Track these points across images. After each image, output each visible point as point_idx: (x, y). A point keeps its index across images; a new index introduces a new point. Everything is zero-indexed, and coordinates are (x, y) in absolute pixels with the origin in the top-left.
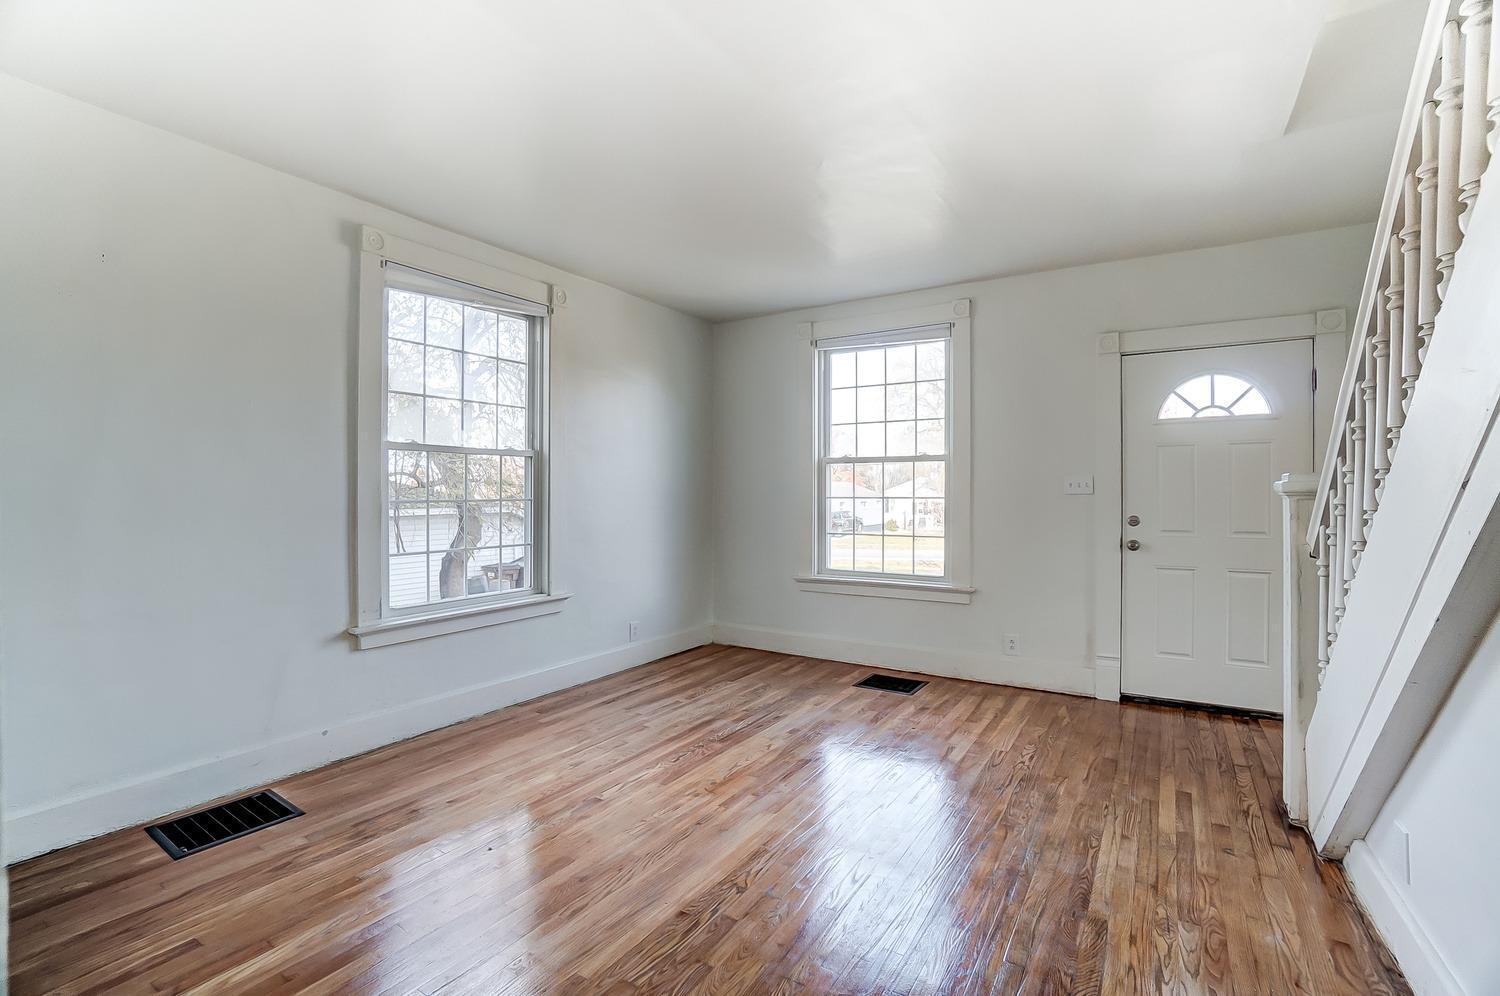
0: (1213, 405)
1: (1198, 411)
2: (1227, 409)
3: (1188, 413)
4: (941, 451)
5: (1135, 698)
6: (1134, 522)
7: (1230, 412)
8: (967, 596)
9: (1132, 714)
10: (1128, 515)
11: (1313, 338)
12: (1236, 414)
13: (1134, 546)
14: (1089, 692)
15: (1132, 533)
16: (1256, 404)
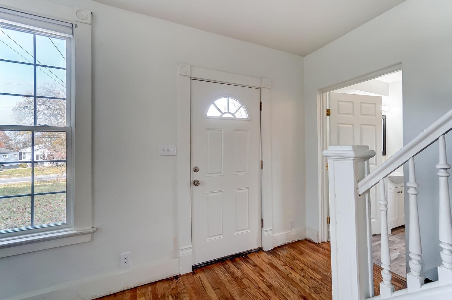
0: (228, 112)
1: (223, 114)
2: (233, 114)
3: (218, 114)
4: (62, 122)
5: (199, 265)
6: (196, 170)
7: (234, 116)
8: (90, 236)
9: (202, 276)
10: (193, 167)
11: (260, 89)
12: (237, 117)
13: (196, 183)
14: (176, 273)
15: (196, 176)
16: (242, 114)
